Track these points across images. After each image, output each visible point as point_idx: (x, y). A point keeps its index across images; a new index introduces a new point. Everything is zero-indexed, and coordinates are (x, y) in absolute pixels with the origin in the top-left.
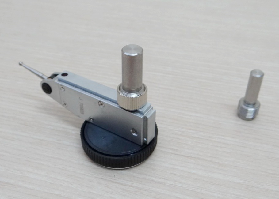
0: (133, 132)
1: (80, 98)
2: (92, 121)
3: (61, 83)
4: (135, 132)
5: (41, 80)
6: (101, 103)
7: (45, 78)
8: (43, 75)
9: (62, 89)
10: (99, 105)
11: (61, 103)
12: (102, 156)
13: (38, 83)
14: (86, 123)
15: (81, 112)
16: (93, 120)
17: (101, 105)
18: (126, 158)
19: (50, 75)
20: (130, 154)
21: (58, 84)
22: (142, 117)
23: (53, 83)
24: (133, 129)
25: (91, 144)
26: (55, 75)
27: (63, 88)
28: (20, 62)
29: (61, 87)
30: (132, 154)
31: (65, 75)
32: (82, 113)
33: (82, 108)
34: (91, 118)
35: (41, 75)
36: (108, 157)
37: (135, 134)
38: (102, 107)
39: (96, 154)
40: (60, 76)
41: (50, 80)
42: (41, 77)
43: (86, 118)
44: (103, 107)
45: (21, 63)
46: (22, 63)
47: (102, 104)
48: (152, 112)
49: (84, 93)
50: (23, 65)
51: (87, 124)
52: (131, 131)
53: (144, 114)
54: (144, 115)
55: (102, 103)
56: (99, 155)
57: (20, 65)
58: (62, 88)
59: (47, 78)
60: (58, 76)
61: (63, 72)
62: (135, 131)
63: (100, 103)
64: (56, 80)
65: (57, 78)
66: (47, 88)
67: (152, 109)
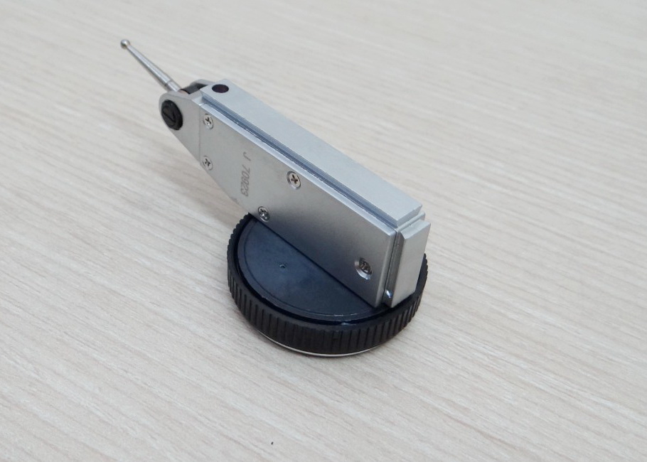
0: (360, 268)
1: (245, 153)
2: (263, 217)
3: (206, 108)
4: (366, 269)
5: (163, 91)
6: (293, 176)
7: (175, 88)
8: (171, 80)
9: (206, 122)
10: (289, 180)
11: (198, 159)
13: (156, 95)
14: (250, 218)
15: (242, 189)
16: (267, 215)
17: (293, 182)
18: (327, 329)
19: (184, 85)
20: (340, 323)
21: (200, 108)
22: (389, 234)
23: (190, 106)
24: (362, 261)
25: (247, 276)
26: (198, 86)
27: (210, 120)
28: (124, 40)
29: (206, 117)
30: (345, 324)
31: (220, 89)
32: (244, 194)
33: (245, 181)
34: (263, 209)
35: (166, 80)
36: (284, 318)
37: (363, 275)
38: (293, 186)
40: (207, 91)
41: (185, 94)
42: (166, 86)
43: (253, 211)
44: (298, 188)
45: (125, 43)
46: (129, 42)
47: (296, 181)
48: (422, 225)
49: (258, 142)
50: (129, 47)
51: (251, 223)
52: (357, 263)
53: (396, 227)
54: (397, 230)
55: (296, 178)
57: (124, 46)
58: (208, 120)
59: (179, 89)
60: (202, 89)
61: (218, 81)
62: (366, 266)
63: (291, 177)
64: (196, 98)
65: (202, 92)
66: (173, 116)
67: (423, 217)
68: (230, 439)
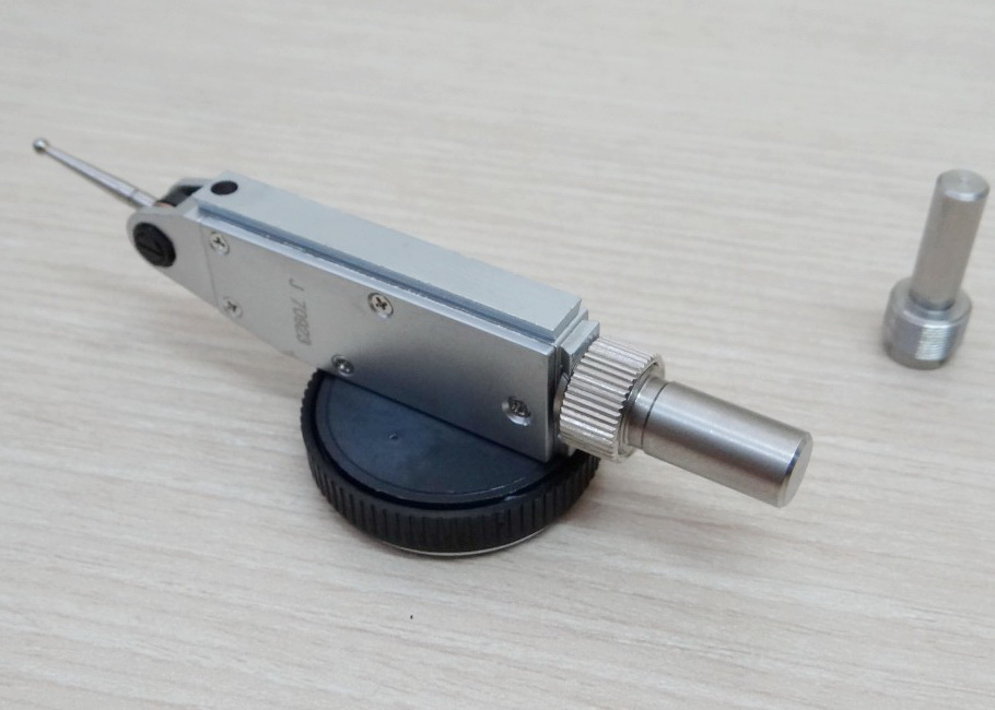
0: (511, 411)
1: (291, 281)
2: (344, 371)
3: (210, 223)
4: (520, 410)
5: (130, 210)
6: (378, 299)
7: (147, 202)
8: (137, 190)
9: (215, 245)
10: (372, 306)
11: (216, 304)
12: (392, 509)
13: (118, 222)
14: (321, 378)
15: (299, 336)
16: (349, 365)
17: (380, 309)
18: (488, 512)
19: (162, 192)
20: (502, 498)
21: (200, 225)
22: (546, 353)
23: (180, 224)
24: (512, 401)
25: (344, 465)
26: (184, 192)
27: (222, 241)
28: (36, 141)
29: (214, 237)
30: (509, 498)
31: (225, 188)
32: (303, 342)
33: (301, 322)
34: (343, 357)
35: (127, 191)
36: (418, 514)
37: (518, 420)
38: (382, 314)
39: (369, 500)
40: (204, 196)
41: (168, 209)
42: (130, 200)
43: (322, 360)
44: (389, 315)
45: (41, 144)
46: (46, 142)
47: (384, 306)
48: (588, 328)
49: (309, 260)
50: (49, 150)
51: (326, 384)
52: (505, 406)
53: (553, 341)
54: (555, 344)
55: (383, 300)
56: (380, 505)
57: (39, 150)
58: (218, 241)
59: (153, 201)
60: (196, 195)
61: (218, 177)
62: (521, 407)
63: (375, 301)
64: (189, 210)
65: (196, 200)
66: (155, 245)
67: (586, 316)
68: (352, 629)
